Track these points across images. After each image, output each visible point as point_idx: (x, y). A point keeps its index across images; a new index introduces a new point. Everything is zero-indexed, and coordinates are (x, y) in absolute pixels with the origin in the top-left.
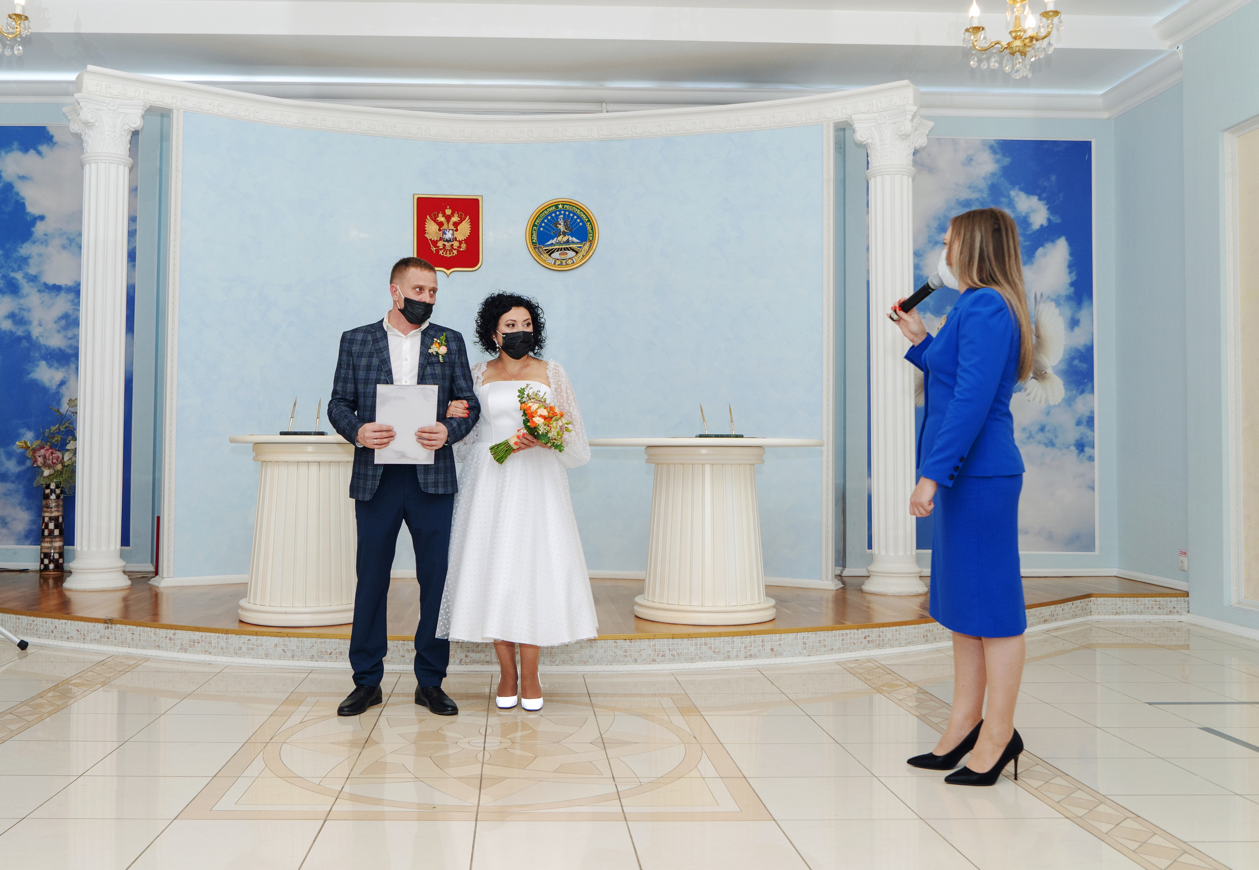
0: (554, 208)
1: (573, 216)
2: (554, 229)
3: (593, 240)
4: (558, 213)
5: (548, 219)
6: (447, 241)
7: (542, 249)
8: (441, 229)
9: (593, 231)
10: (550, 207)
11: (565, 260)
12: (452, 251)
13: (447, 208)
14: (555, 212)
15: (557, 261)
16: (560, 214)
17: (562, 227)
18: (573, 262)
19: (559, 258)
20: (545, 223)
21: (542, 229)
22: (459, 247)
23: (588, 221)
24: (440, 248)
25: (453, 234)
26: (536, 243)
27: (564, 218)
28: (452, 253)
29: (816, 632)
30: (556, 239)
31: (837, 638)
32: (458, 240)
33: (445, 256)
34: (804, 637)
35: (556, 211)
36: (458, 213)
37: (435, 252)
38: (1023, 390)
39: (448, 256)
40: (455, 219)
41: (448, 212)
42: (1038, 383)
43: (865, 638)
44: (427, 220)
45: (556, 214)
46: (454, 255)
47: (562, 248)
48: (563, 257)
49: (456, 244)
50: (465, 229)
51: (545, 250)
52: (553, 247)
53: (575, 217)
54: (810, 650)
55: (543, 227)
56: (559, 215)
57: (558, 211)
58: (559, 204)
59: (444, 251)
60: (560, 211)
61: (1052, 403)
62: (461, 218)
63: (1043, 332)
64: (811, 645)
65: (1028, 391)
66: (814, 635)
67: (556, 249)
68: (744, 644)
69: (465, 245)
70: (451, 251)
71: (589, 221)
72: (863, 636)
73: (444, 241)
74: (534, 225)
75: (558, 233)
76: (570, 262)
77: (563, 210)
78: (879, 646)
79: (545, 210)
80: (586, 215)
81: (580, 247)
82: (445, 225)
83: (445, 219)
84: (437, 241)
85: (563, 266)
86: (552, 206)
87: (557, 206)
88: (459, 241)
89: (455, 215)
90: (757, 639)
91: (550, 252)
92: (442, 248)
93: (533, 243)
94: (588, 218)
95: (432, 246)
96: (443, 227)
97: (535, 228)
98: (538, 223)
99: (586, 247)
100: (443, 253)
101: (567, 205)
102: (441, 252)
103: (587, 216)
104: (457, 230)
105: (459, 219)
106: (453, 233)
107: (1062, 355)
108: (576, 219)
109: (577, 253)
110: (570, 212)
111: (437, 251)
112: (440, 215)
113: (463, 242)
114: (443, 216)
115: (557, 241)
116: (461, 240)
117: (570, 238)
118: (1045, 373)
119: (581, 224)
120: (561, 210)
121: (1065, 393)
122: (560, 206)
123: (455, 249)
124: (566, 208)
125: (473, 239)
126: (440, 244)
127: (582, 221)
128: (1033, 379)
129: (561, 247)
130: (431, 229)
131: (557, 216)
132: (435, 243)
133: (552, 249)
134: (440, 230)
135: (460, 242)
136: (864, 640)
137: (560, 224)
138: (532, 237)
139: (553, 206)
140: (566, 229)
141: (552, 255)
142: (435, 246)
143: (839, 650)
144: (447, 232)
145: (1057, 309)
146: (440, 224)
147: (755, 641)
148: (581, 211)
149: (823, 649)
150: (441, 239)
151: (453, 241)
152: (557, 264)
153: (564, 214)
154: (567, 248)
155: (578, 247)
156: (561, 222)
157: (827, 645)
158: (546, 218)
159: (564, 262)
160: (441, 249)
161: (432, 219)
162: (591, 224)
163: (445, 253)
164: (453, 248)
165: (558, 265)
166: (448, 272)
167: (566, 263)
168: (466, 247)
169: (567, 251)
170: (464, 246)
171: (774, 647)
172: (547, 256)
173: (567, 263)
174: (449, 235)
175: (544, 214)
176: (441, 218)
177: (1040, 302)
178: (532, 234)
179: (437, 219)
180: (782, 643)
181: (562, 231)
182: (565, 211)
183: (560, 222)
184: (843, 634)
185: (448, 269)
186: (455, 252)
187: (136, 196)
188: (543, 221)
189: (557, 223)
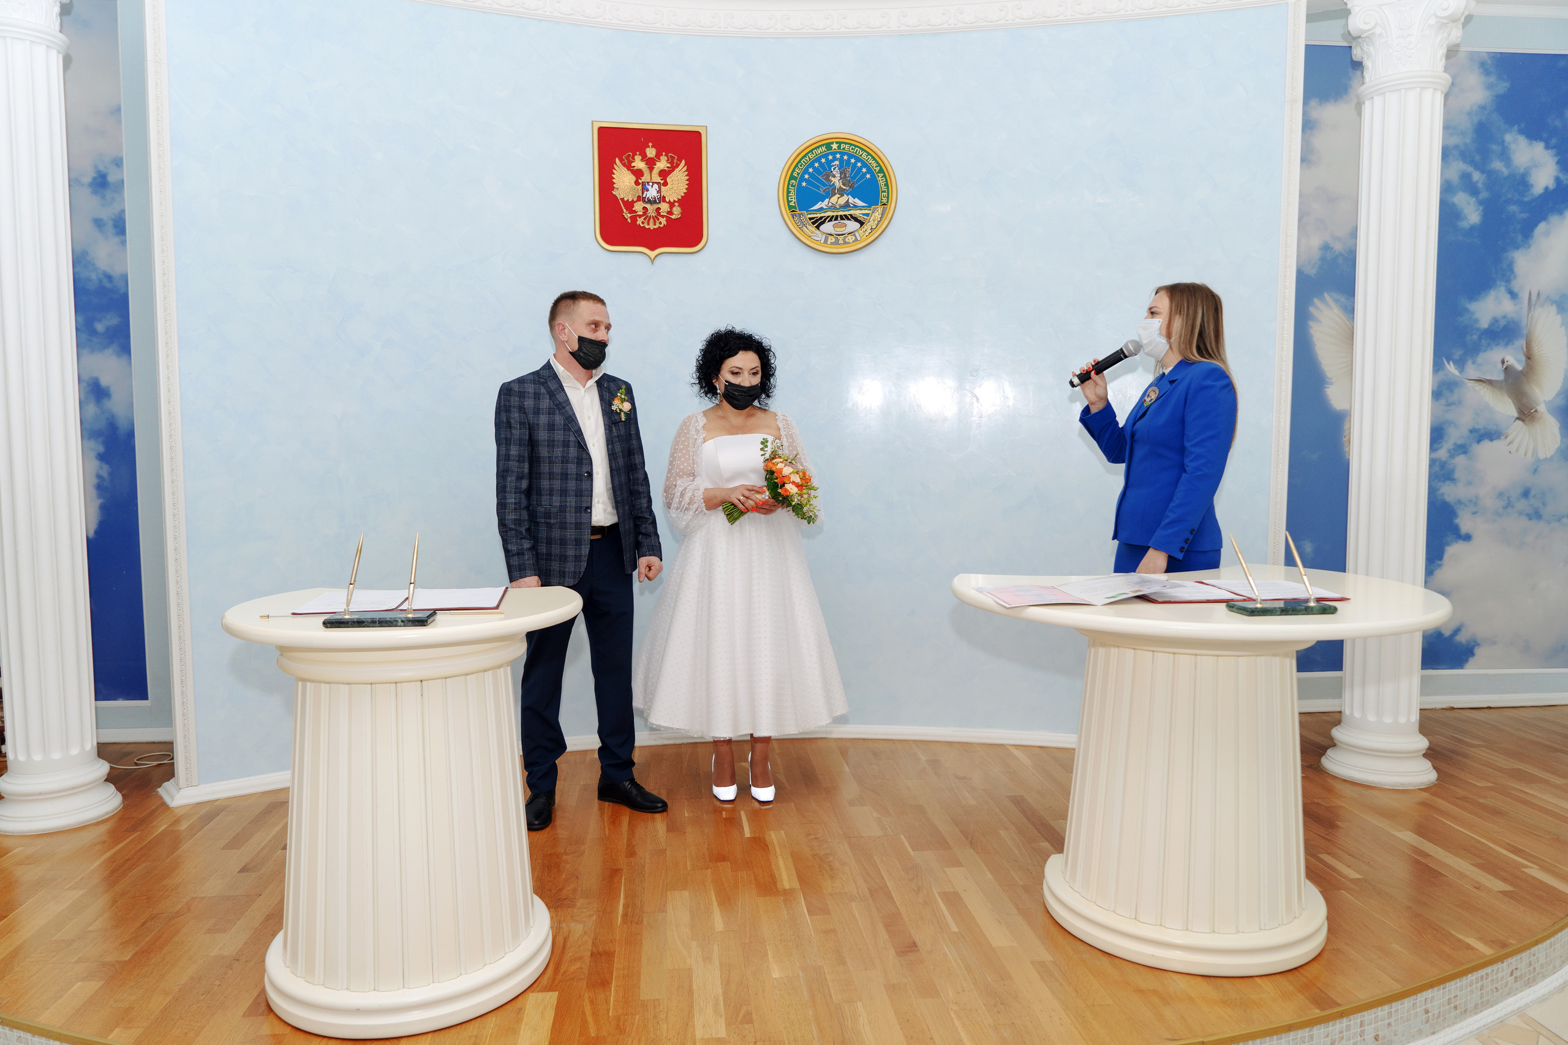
0: (824, 148)
1: (856, 163)
2: (824, 185)
3: (888, 202)
4: (830, 157)
5: (814, 168)
6: (649, 202)
7: (805, 217)
8: (640, 181)
9: (888, 188)
10: (818, 147)
11: (842, 235)
12: (658, 219)
13: (649, 147)
14: (826, 156)
15: (830, 237)
16: (835, 159)
17: (837, 181)
18: (856, 240)
19: (833, 232)
20: (809, 174)
21: (804, 184)
22: (670, 213)
23: (879, 172)
24: (638, 213)
25: (659, 191)
26: (795, 207)
27: (840, 167)
28: (657, 222)
29: (1445, 985)
30: (827, 200)
31: (1474, 986)
32: (667, 200)
33: (647, 227)
34: (1426, 999)
35: (828, 155)
36: (666, 155)
37: (629, 220)
38: (1502, 437)
39: (652, 226)
40: (662, 164)
41: (651, 152)
42: (1525, 426)
43: (1512, 974)
44: (615, 166)
45: (827, 159)
46: (662, 226)
47: (837, 216)
48: (840, 230)
49: (664, 207)
50: (678, 183)
51: (810, 219)
52: (823, 215)
53: (859, 164)
54: (1435, 1021)
55: (806, 180)
56: (833, 161)
57: (831, 154)
58: (832, 143)
59: (645, 219)
60: (834, 154)
61: (1542, 456)
62: (672, 163)
63: (1536, 350)
64: (1436, 1012)
65: (1509, 439)
66: (1442, 991)
67: (828, 217)
68: (1329, 1038)
69: (679, 209)
70: (655, 219)
71: (881, 171)
72: (1509, 971)
73: (644, 201)
74: (792, 177)
75: (831, 192)
76: (850, 238)
77: (840, 153)
78: (1529, 983)
79: (808, 153)
80: (876, 161)
81: (867, 215)
82: (645, 175)
83: (647, 164)
84: (633, 202)
85: (839, 248)
86: (821, 146)
87: (828, 146)
88: (669, 202)
89: (661, 157)
90: (1352, 1022)
91: (818, 223)
92: (641, 213)
93: (790, 207)
94: (880, 166)
95: (625, 210)
96: (643, 179)
97: (793, 181)
98: (798, 174)
99: (877, 215)
100: (643, 223)
101: (846, 143)
102: (639, 221)
103: (878, 163)
104: (665, 184)
105: (669, 165)
106: (660, 189)
107: (1561, 384)
108: (861, 168)
109: (862, 223)
110: (850, 156)
111: (634, 219)
112: (638, 158)
113: (676, 204)
114: (642, 160)
115: (830, 204)
116: (672, 201)
117: (851, 200)
118: (1536, 411)
119: (868, 176)
120: (836, 153)
121: (1562, 441)
122: (835, 146)
123: (663, 216)
124: (844, 149)
125: (693, 200)
126: (638, 207)
127: (870, 171)
128: (1518, 420)
129: (835, 214)
130: (623, 181)
131: (829, 162)
132: (629, 205)
133: (821, 218)
134: (637, 183)
135: (672, 204)
136: (1509, 979)
137: (834, 176)
138: (788, 196)
139: (823, 145)
140: (844, 184)
141: (821, 228)
142: (631, 211)
143: (1477, 1009)
144: (649, 187)
145: (1559, 316)
146: (638, 174)
147: (1348, 1028)
148: (869, 154)
149: (1453, 1013)
150: (639, 199)
151: (660, 202)
152: (829, 242)
153: (841, 160)
154: (845, 215)
155: (863, 214)
156: (836, 172)
157: (1460, 1004)
158: (811, 165)
159: (841, 238)
160: (640, 216)
161: (624, 165)
162: (884, 176)
163: (646, 222)
164: (659, 214)
165: (832, 243)
166: (652, 254)
167: (844, 240)
168: (681, 213)
169: (846, 222)
170: (677, 212)
171: (1380, 1033)
172: (812, 228)
173: (847, 240)
174: (652, 192)
175: (808, 159)
176: (639, 164)
177: (1535, 305)
178: (788, 192)
179: (633, 164)
180: (1392, 1020)
181: (837, 187)
182: (842, 154)
183: (834, 173)
184: (1482, 977)
185: (652, 249)
186: (663, 221)
187: (120, 122)
188: (806, 171)
189: (829, 175)
